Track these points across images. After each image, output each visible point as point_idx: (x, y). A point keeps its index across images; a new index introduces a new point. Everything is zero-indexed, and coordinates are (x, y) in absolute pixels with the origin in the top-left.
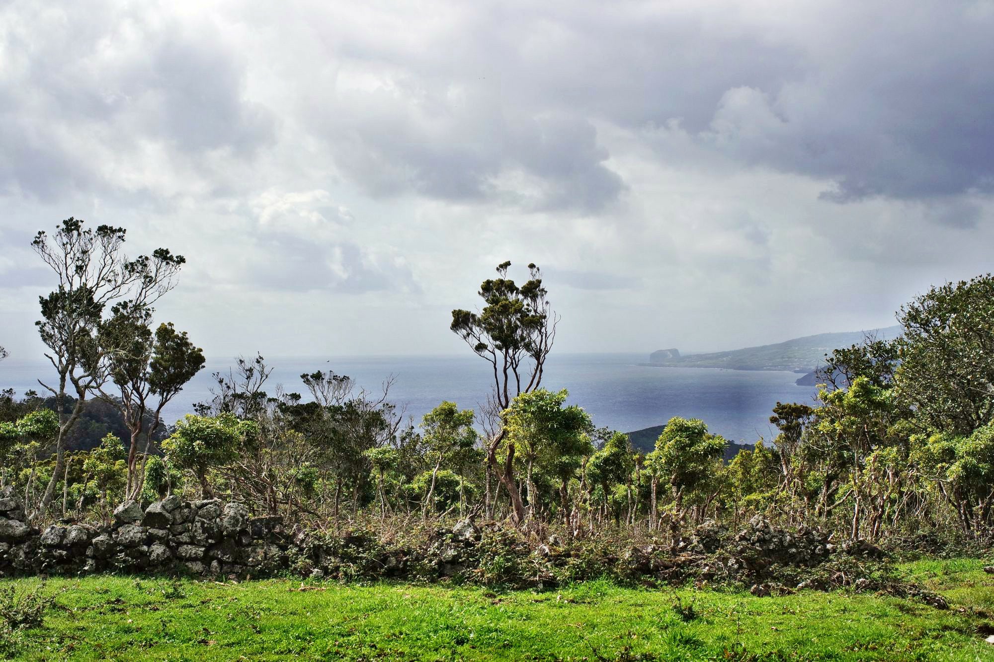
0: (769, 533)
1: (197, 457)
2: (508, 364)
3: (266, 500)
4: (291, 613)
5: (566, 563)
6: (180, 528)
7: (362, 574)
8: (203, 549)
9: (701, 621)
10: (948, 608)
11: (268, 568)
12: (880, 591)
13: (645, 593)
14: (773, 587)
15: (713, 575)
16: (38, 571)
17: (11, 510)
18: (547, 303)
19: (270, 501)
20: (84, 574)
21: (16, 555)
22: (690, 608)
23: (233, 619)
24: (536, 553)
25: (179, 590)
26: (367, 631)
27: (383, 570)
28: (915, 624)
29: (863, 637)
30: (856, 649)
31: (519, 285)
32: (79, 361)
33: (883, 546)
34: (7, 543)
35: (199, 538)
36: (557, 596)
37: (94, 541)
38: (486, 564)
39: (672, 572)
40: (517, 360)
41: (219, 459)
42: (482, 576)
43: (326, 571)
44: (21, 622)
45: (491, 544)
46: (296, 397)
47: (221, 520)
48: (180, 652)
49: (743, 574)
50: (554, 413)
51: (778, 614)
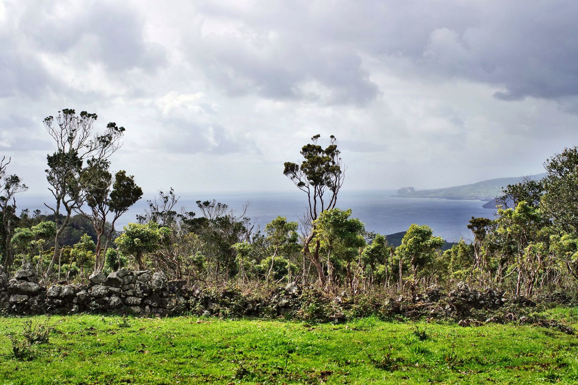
0: (468, 292)
1: (136, 248)
2: (317, 194)
3: (175, 273)
4: (192, 336)
5: (351, 308)
6: (127, 287)
7: (233, 314)
8: (141, 299)
9: (430, 340)
10: (573, 334)
11: (178, 310)
12: (534, 324)
13: (397, 325)
14: (472, 321)
15: (437, 314)
16: (45, 312)
17: (30, 276)
18: (340, 159)
19: (178, 274)
20: (72, 314)
21: (33, 303)
22: (424, 333)
23: (159, 339)
24: (334, 302)
25: (127, 323)
26: (236, 345)
27: (245, 311)
28: (554, 342)
29: (525, 349)
30: (521, 356)
31: (324, 148)
32: (68, 192)
33: (535, 300)
34: (28, 295)
35: (138, 293)
36: (346, 326)
37: (77, 294)
38: (304, 308)
39: (413, 313)
40: (322, 191)
41: (148, 249)
42: (303, 315)
43: (212, 312)
44: (36, 340)
45: (307, 296)
46: (192, 214)
47: (151, 282)
48: (128, 357)
49: (454, 313)
50: (343, 223)
51: (475, 337)
